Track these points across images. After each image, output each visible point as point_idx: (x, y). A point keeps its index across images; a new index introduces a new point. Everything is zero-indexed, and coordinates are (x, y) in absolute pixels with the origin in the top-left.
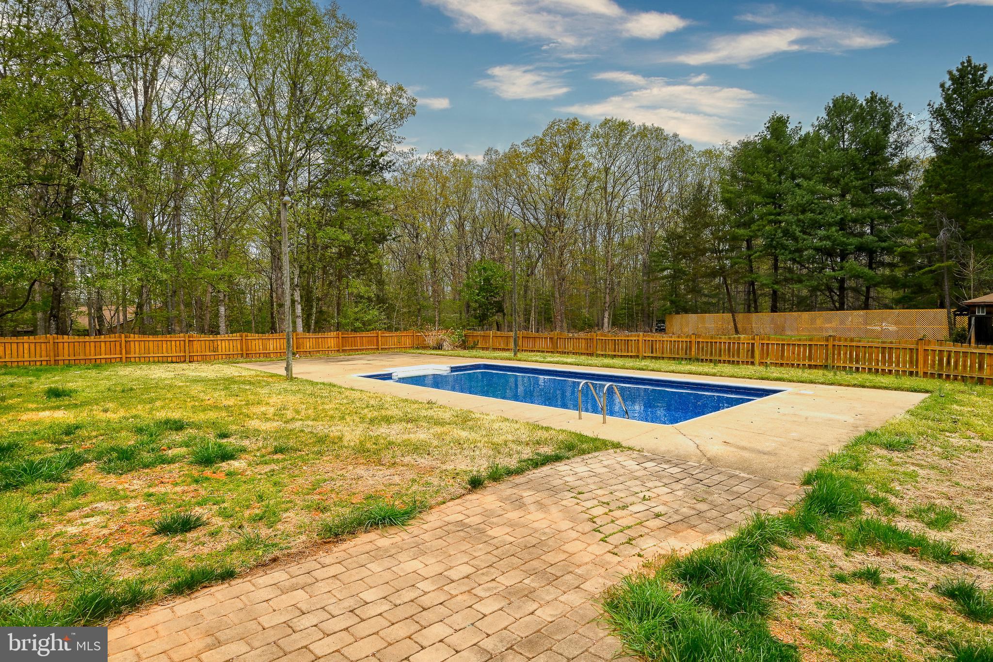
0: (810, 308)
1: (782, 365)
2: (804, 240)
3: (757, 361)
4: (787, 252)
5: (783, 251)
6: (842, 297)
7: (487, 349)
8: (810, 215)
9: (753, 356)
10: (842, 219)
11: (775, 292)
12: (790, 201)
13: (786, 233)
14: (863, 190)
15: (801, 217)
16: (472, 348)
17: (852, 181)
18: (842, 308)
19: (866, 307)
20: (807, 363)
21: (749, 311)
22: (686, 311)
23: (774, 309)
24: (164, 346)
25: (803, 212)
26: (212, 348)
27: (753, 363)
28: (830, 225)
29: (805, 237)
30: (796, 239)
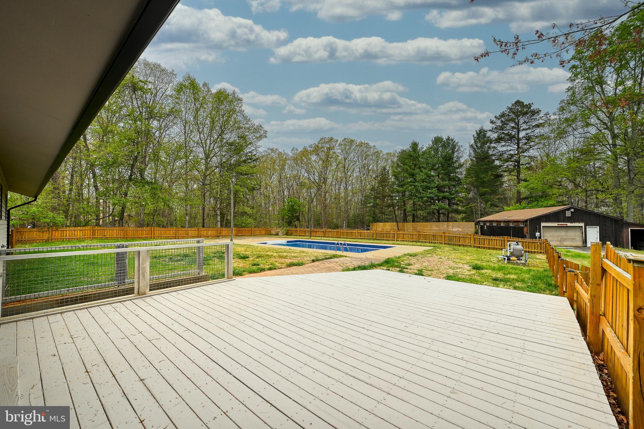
0: (427, 221)
1: (404, 241)
2: (423, 193)
3: (395, 240)
4: (417, 198)
5: (416, 198)
6: (439, 216)
7: (297, 236)
8: (425, 183)
9: (394, 238)
10: (437, 186)
11: (414, 214)
12: (418, 178)
13: (417, 190)
14: (445, 174)
15: (422, 184)
16: (290, 235)
17: (441, 171)
18: (439, 221)
19: (448, 221)
20: (411, 240)
21: (404, 222)
22: (380, 222)
23: (413, 221)
24: (168, 232)
25: (423, 182)
26: (186, 233)
27: (394, 240)
28: (433, 188)
29: (424, 192)
30: (420, 193)
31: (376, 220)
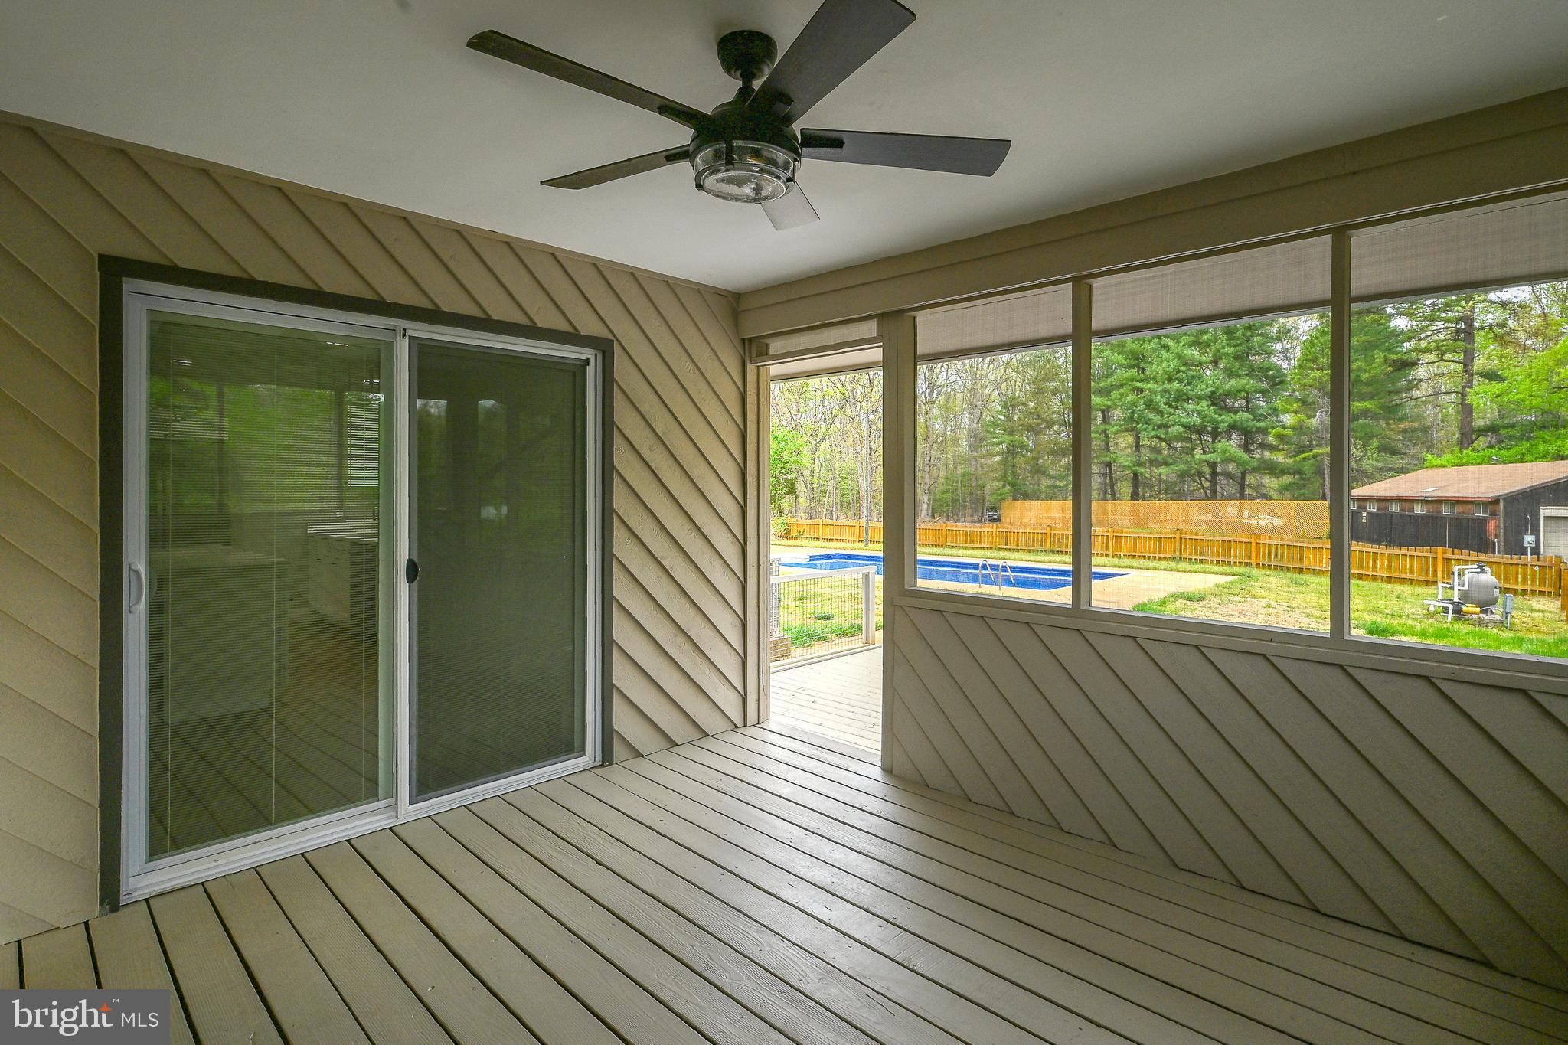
0: (1178, 496)
1: (1134, 556)
2: (1170, 414)
3: (1110, 553)
4: (1151, 427)
5: (1145, 426)
6: (1214, 482)
8: (1176, 385)
9: (1107, 549)
10: (1213, 392)
11: (1136, 475)
12: (1154, 368)
13: (1149, 404)
14: (1237, 357)
15: (1167, 386)
16: (796, 538)
17: (1224, 348)
18: (1214, 496)
19: (1242, 497)
20: (1157, 555)
21: (1105, 499)
22: (1026, 496)
23: (1135, 496)
25: (1170, 380)
27: (1107, 555)
28: (1200, 398)
29: (1172, 410)
30: (1161, 413)
31: (1021, 493)
